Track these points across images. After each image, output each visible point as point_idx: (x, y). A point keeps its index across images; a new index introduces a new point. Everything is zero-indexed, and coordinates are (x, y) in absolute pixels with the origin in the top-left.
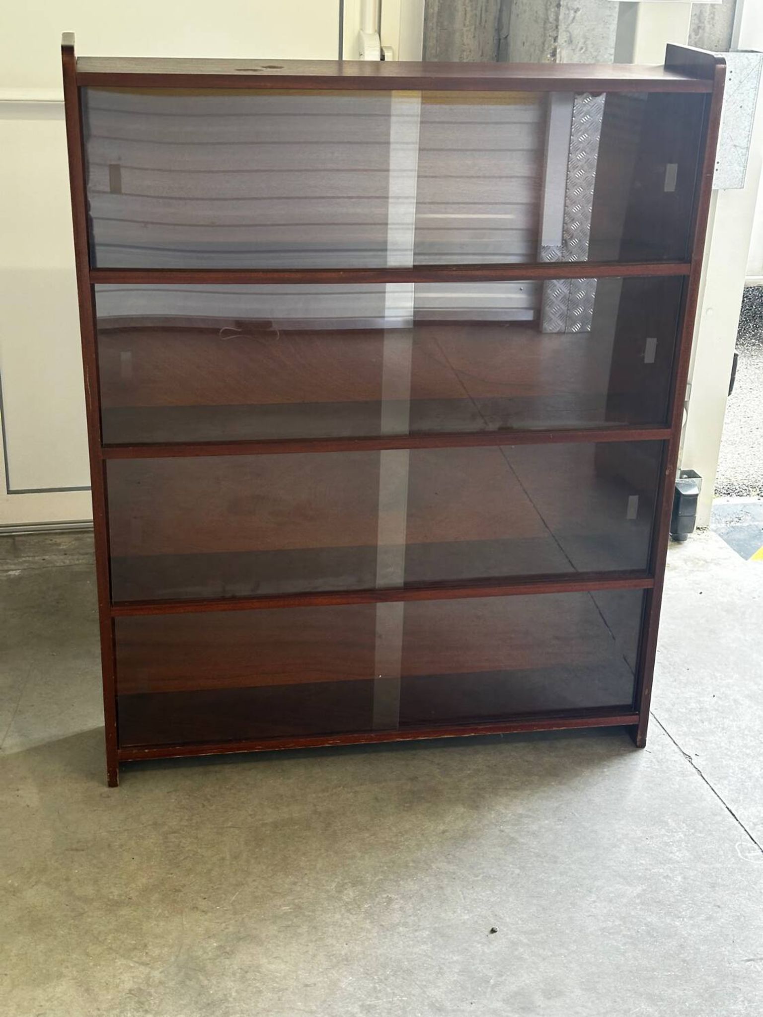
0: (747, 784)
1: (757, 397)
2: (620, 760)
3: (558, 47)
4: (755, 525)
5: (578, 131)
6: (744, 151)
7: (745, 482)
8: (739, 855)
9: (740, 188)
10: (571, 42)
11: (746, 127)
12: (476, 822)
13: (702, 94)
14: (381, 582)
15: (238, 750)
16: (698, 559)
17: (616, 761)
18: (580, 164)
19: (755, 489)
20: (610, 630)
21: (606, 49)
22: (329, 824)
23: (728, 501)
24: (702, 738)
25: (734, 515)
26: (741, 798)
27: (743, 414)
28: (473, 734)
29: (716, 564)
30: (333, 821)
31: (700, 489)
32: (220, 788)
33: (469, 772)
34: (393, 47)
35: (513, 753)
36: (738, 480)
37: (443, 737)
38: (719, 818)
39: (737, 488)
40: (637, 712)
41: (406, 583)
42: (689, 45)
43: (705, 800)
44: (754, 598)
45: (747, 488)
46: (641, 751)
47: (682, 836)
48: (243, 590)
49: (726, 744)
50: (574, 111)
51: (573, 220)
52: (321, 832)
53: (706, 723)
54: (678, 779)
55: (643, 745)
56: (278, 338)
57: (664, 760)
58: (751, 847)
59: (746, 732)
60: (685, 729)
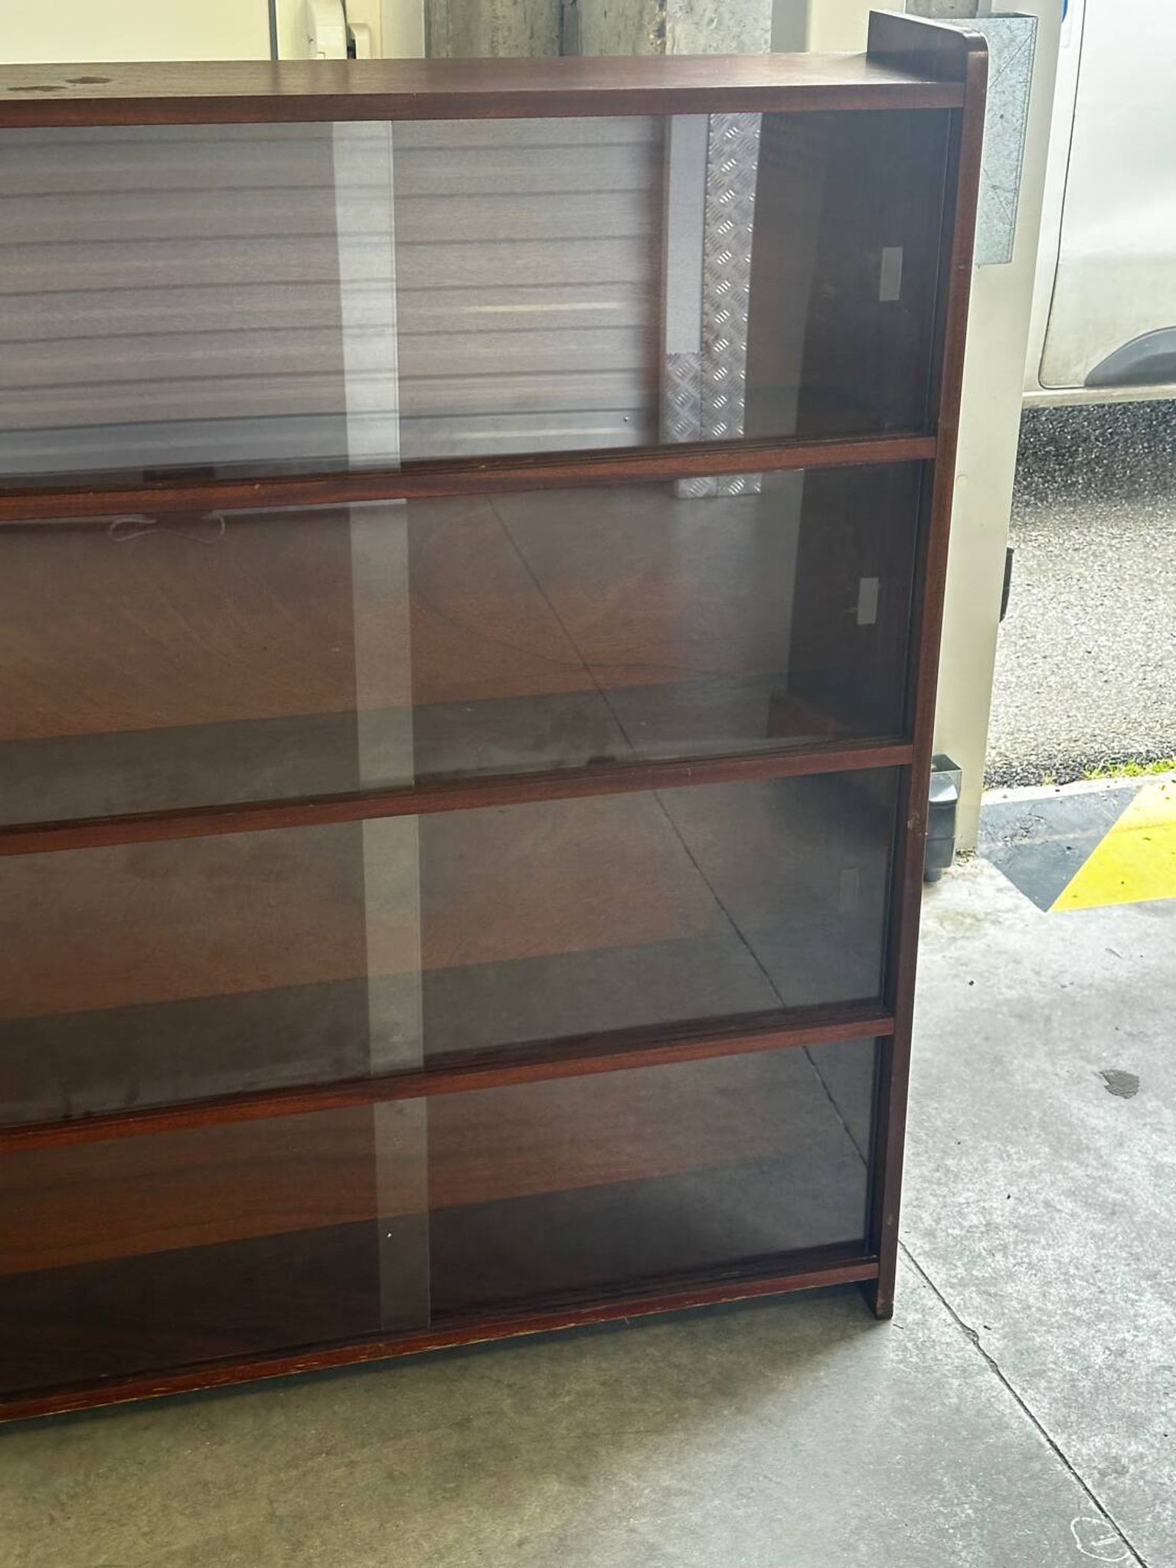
0: (1082, 1384)
1: (1039, 600)
2: (848, 1349)
3: (668, 19)
4: (1054, 841)
5: (720, 153)
6: (1010, 196)
7: (1033, 758)
8: (1079, 1546)
9: (1007, 262)
10: (692, 9)
11: (1011, 152)
12: (583, 1513)
13: (945, 111)
14: (379, 1062)
15: (118, 1399)
16: (962, 914)
17: (841, 1352)
18: (727, 210)
19: (1048, 771)
20: (818, 1071)
21: (756, 20)
22: (300, 1543)
23: (1005, 797)
24: (992, 1290)
25: (1018, 824)
26: (1073, 1418)
27: (1019, 631)
28: (572, 1325)
29: (993, 922)
30: (306, 1536)
31: (959, 790)
32: (87, 1475)
33: (567, 1399)
34: (371, 25)
35: (651, 1350)
36: (1019, 753)
37: (515, 1334)
38: (1037, 1466)
39: (1019, 771)
40: (875, 1256)
41: (428, 1059)
42: (907, 12)
43: (1007, 1428)
44: (1064, 987)
45: (1034, 770)
46: (884, 1326)
47: (970, 1512)
48: (106, 1098)
49: (1037, 1299)
50: (712, 121)
51: (718, 308)
52: (282, 1562)
53: (999, 1256)
54: (956, 1383)
55: (888, 1315)
56: (222, 532)
57: (927, 1344)
58: (1099, 1526)
59: (1072, 1271)
60: (961, 1271)
